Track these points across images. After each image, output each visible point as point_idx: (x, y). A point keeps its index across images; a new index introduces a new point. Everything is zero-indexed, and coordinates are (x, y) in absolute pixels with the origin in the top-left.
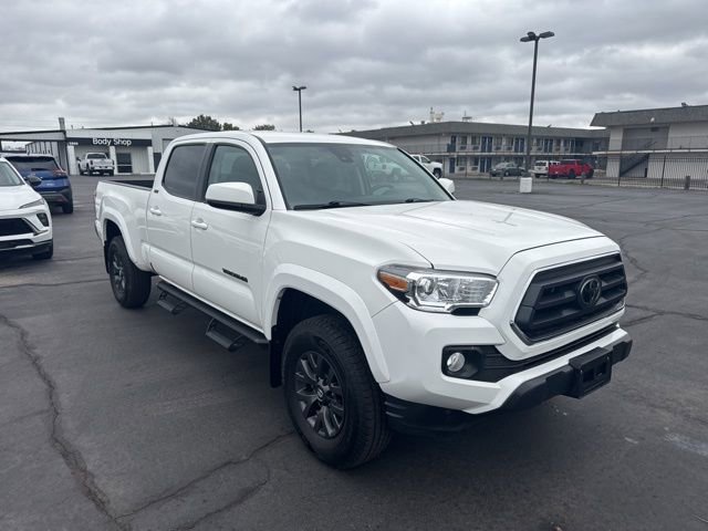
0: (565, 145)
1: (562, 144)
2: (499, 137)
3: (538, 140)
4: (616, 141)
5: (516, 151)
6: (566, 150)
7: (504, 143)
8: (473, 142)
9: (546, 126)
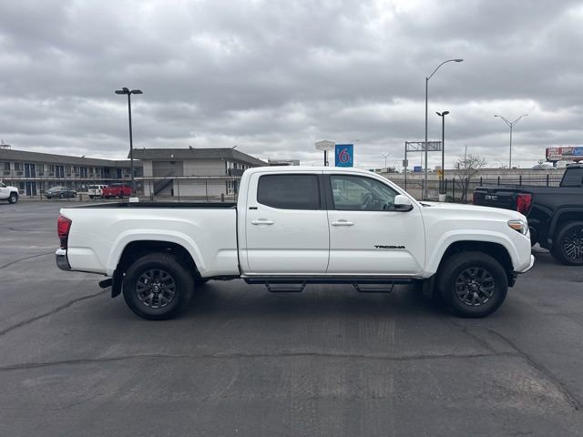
0: (97, 172)
1: (94, 171)
2: (41, 164)
3: (75, 168)
4: (148, 170)
5: (58, 176)
6: (98, 176)
7: (46, 170)
8: (17, 168)
9: (81, 156)
